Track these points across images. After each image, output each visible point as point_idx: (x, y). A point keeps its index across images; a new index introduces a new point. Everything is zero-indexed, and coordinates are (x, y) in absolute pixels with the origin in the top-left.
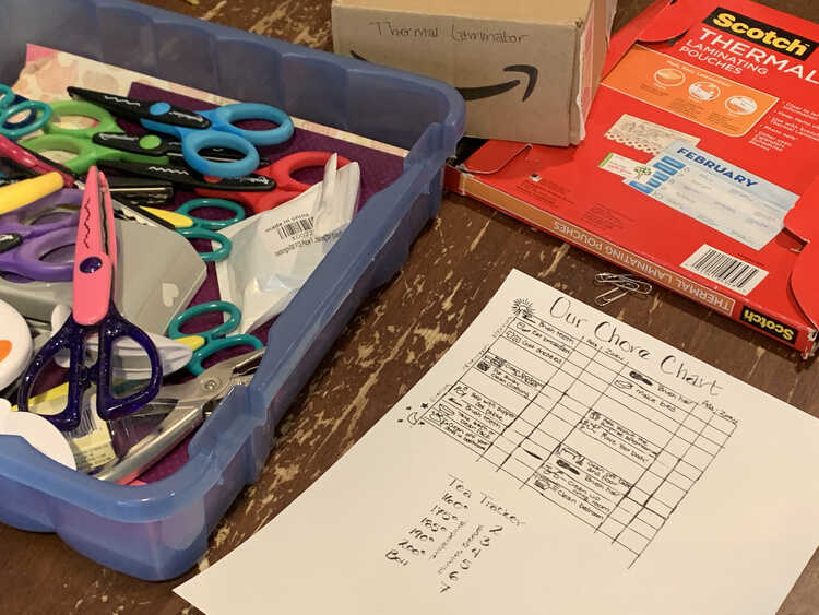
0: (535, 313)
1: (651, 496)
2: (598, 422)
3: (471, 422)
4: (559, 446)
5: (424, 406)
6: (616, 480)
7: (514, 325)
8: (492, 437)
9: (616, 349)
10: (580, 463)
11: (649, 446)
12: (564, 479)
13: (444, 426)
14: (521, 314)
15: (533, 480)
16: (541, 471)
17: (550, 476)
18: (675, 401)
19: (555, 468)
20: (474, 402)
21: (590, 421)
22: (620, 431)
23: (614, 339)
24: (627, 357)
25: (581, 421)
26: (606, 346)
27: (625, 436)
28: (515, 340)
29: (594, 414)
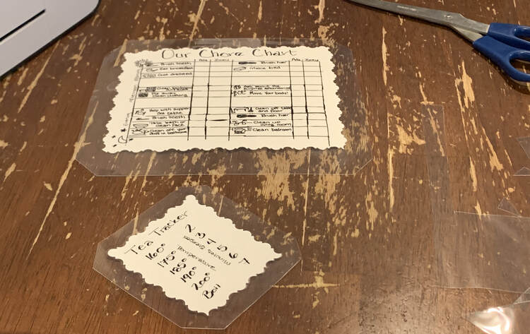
0: (153, 62)
1: (306, 107)
2: (242, 89)
3: (164, 123)
4: (230, 109)
5: (124, 130)
6: (280, 109)
7: (144, 71)
8: (186, 124)
9: (220, 58)
10: (251, 111)
11: (281, 87)
12: (250, 122)
13: (148, 134)
14: (145, 66)
15: (232, 133)
16: (232, 125)
17: (241, 125)
18: (277, 64)
19: (240, 120)
20: (155, 114)
21: (237, 90)
22: (259, 87)
23: (215, 55)
24: (230, 58)
25: (231, 93)
26: (213, 59)
27: (263, 88)
28: (151, 76)
29: (236, 86)
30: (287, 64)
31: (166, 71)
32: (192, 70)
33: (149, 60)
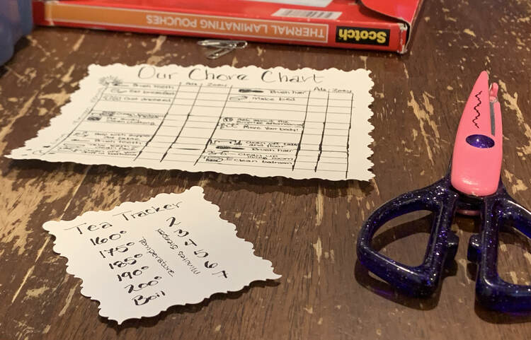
0: (124, 81)
1: (321, 145)
2: (234, 121)
4: (210, 140)
7: (108, 91)
9: (216, 81)
10: (239, 143)
11: (290, 122)
12: (232, 154)
14: (111, 85)
16: (205, 154)
17: (218, 155)
18: (291, 95)
21: (226, 123)
22: (258, 121)
23: (210, 77)
24: (229, 83)
25: (217, 125)
26: (206, 83)
27: (265, 123)
28: (115, 99)
29: (226, 119)
30: (306, 95)
31: (137, 94)
32: (173, 96)
33: (119, 78)
